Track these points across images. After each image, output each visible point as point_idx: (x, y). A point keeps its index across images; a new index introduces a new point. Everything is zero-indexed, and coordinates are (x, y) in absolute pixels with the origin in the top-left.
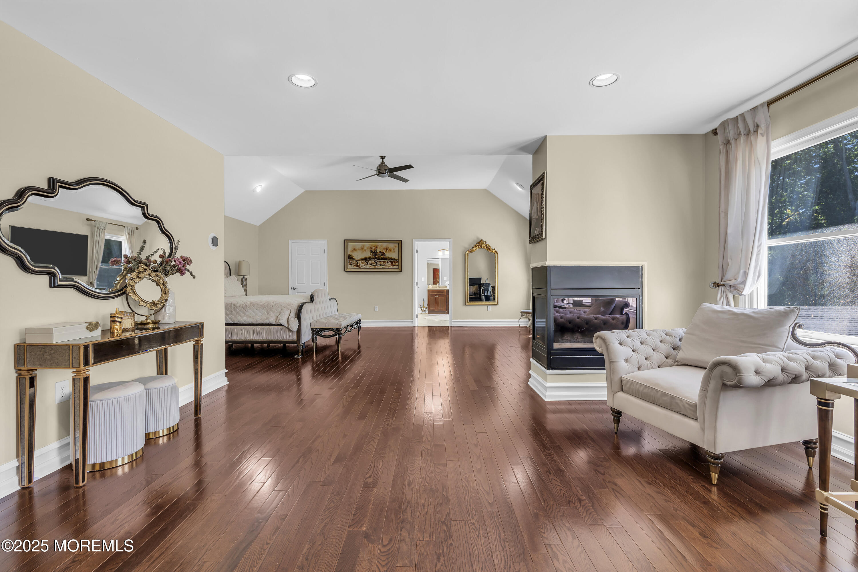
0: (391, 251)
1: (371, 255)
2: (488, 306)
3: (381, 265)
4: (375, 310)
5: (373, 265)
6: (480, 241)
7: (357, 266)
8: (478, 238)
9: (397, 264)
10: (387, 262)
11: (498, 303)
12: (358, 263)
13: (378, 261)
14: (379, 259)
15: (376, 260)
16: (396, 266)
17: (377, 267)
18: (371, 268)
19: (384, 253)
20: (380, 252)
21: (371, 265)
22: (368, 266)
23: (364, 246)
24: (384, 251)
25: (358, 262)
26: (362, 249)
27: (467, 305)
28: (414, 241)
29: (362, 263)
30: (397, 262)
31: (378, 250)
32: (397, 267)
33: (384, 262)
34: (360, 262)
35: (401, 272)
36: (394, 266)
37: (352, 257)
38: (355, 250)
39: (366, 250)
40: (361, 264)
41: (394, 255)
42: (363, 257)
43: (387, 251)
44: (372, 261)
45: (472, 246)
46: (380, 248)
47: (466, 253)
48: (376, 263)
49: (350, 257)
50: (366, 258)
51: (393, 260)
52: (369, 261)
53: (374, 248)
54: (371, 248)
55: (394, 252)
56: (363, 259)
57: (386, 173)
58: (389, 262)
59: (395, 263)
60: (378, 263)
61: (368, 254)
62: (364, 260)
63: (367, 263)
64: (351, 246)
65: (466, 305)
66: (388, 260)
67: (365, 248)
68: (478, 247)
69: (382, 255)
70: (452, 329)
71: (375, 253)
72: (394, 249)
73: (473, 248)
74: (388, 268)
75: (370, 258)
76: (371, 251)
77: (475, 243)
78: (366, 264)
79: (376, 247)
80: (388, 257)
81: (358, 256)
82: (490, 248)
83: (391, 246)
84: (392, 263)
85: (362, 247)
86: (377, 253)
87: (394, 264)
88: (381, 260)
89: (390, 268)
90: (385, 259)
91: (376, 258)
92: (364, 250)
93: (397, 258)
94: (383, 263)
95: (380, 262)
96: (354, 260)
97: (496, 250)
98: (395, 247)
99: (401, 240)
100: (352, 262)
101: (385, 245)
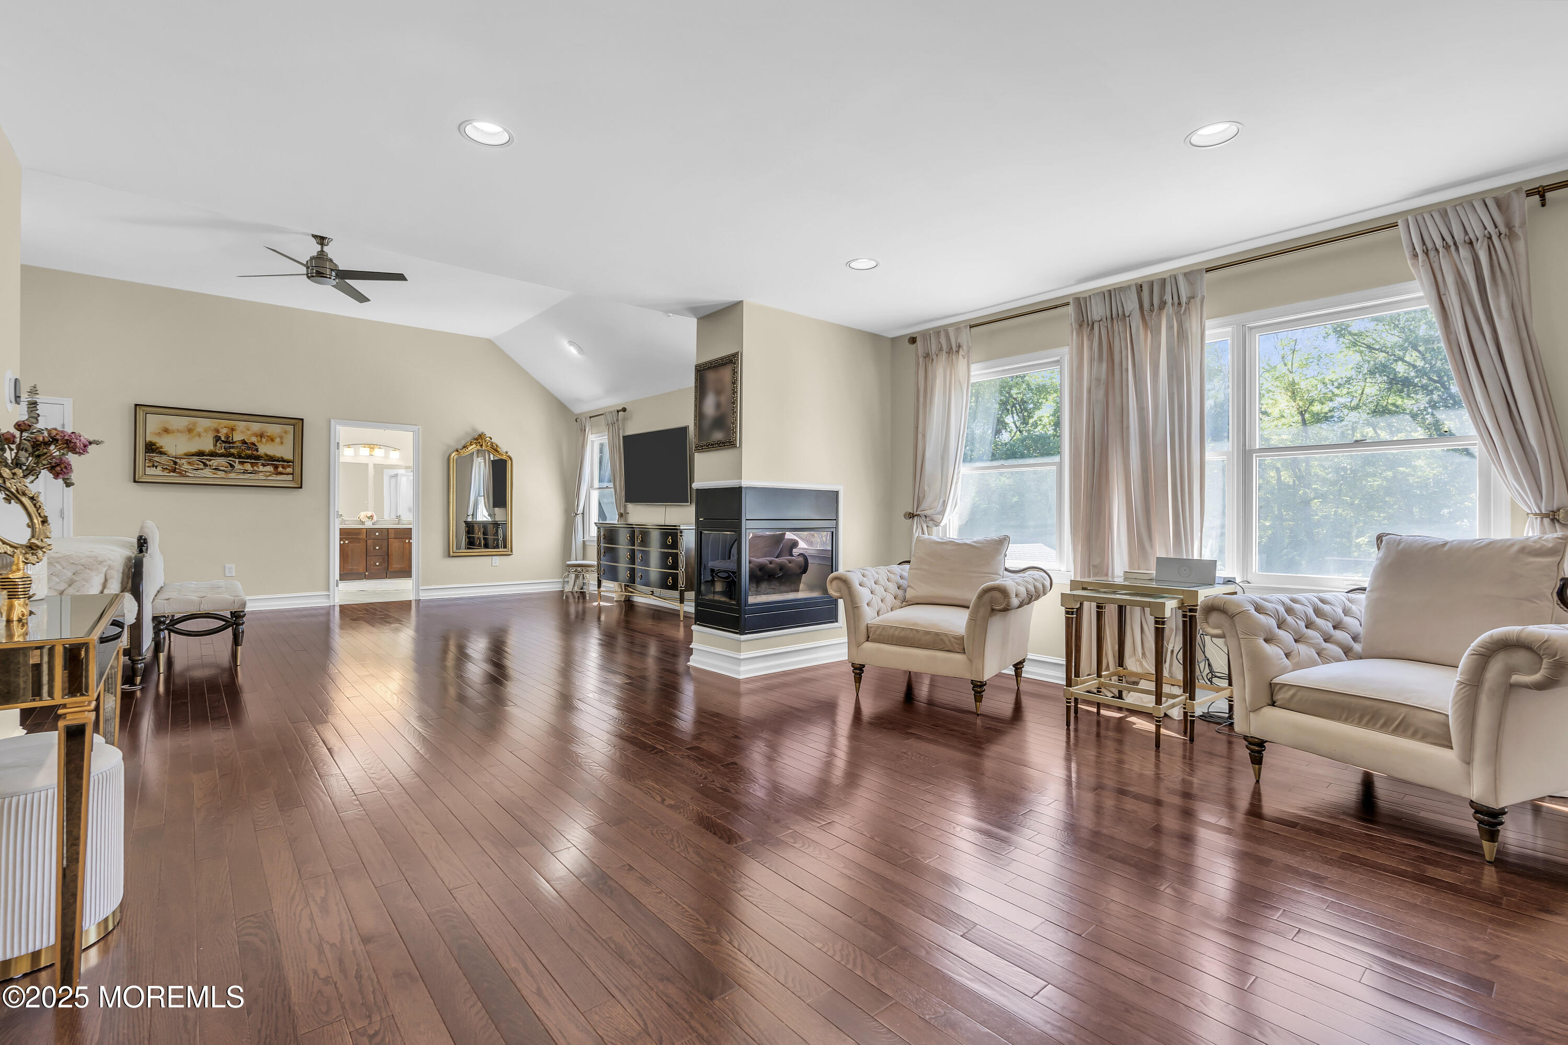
0: (272, 440)
1: (215, 445)
2: (493, 557)
3: (246, 472)
4: (228, 574)
5: (223, 471)
6: (480, 435)
7: (174, 471)
8: (474, 430)
9: (289, 470)
10: (264, 465)
11: (511, 551)
12: (175, 463)
13: (237, 460)
14: (240, 457)
15: (230, 458)
16: (288, 474)
17: (232, 475)
18: (215, 476)
19: (253, 444)
20: (244, 442)
21: (215, 469)
22: (207, 472)
23: (195, 424)
24: (254, 439)
25: (178, 460)
26: (190, 431)
27: (453, 556)
28: (333, 422)
29: (189, 463)
30: (289, 466)
31: (237, 437)
32: (290, 477)
33: (253, 465)
34: (183, 461)
35: (301, 487)
36: (281, 474)
37: (158, 448)
38: (166, 431)
39: (203, 434)
40: (186, 466)
41: (284, 451)
42: (194, 449)
43: (264, 440)
44: (216, 462)
45: (463, 443)
46: (242, 432)
47: (450, 455)
48: (232, 466)
49: (151, 448)
50: (200, 454)
51: (279, 462)
52: (210, 460)
53: (224, 431)
54: (218, 431)
55: (282, 443)
56: (193, 455)
57: (333, 278)
58: (268, 465)
59: (283, 467)
60: (237, 466)
61: (207, 445)
62: (195, 458)
63: (205, 465)
64: (154, 423)
65: (449, 556)
66: (265, 460)
67: (200, 429)
68: (474, 446)
69: (249, 448)
70: (421, 604)
71: (230, 443)
72: (281, 437)
73: (464, 447)
74: (264, 478)
75: (213, 454)
76: (217, 439)
77: (469, 439)
78: (202, 466)
79: (233, 430)
80: (267, 455)
81: (175, 445)
82: (499, 450)
83: (273, 429)
84: (276, 467)
85: (191, 426)
86: (233, 443)
87: (280, 469)
88: (247, 459)
89: (270, 478)
90: (258, 458)
91: (232, 455)
92: (195, 432)
93: (288, 456)
94: (252, 467)
95: (241, 463)
96: (165, 457)
97: (509, 454)
98: (286, 432)
99: (302, 420)
100: (156, 459)
101: (256, 427)
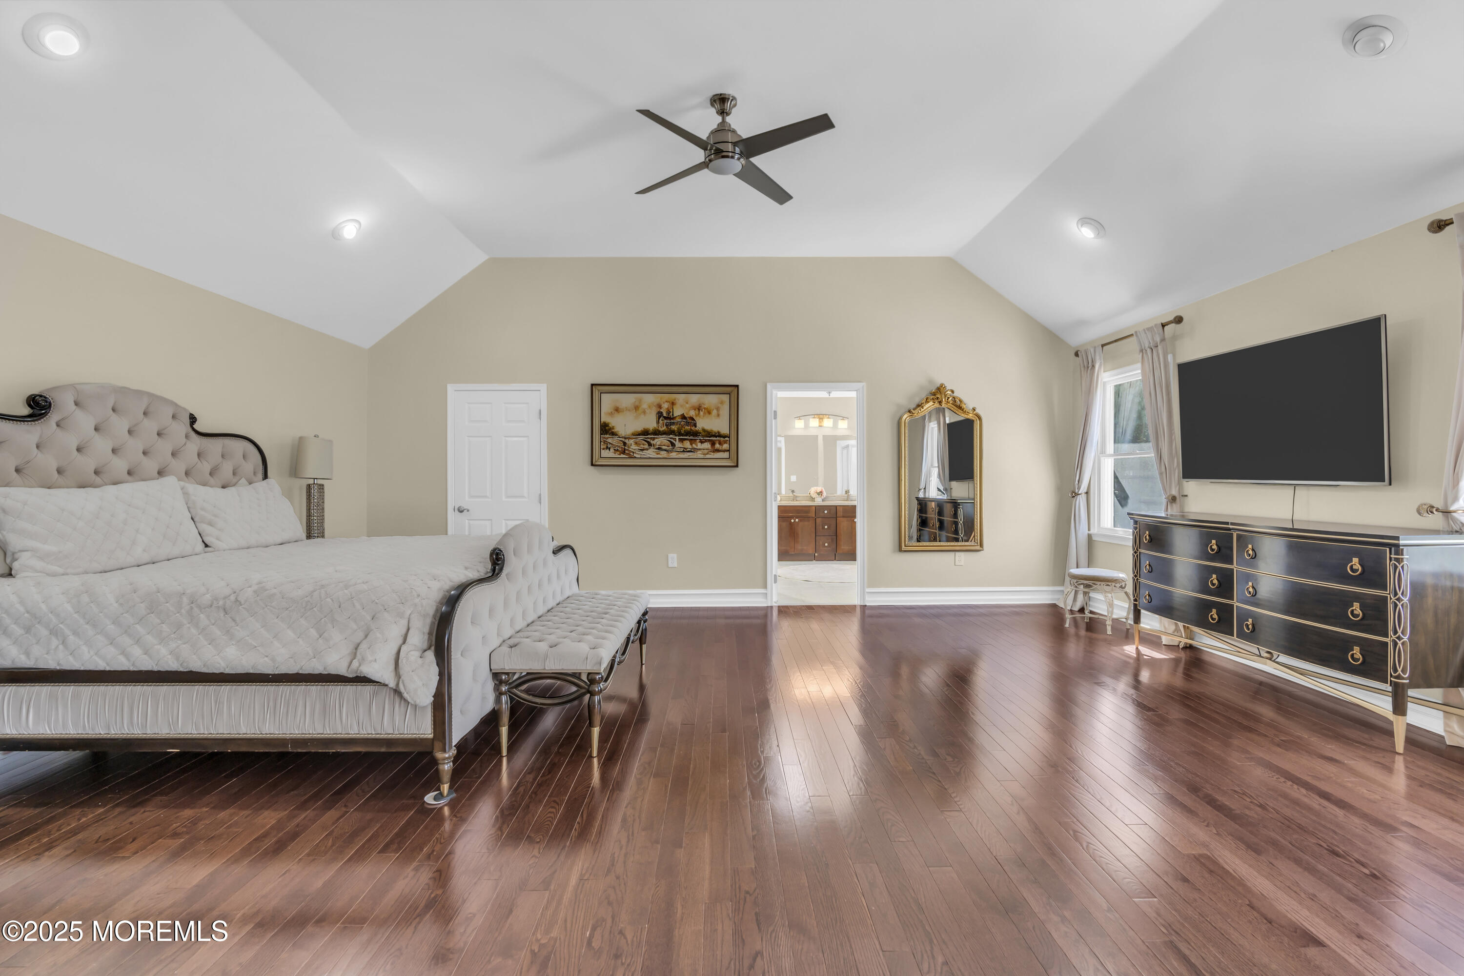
0: (709, 413)
1: (658, 422)
2: (957, 554)
3: (685, 451)
4: (670, 565)
5: (665, 450)
6: (938, 389)
7: (623, 452)
8: (931, 382)
9: (726, 446)
10: (702, 442)
11: (981, 545)
12: (625, 444)
13: (677, 438)
14: (680, 434)
15: (671, 436)
16: (724, 451)
17: (674, 455)
18: (659, 456)
19: (692, 419)
20: (683, 417)
21: (659, 449)
22: (651, 453)
23: (640, 400)
24: (692, 413)
25: (627, 441)
26: (636, 408)
27: (905, 551)
28: (769, 386)
29: (636, 443)
30: (725, 442)
31: (678, 412)
32: (726, 455)
33: (692, 442)
34: (632, 441)
35: (737, 466)
36: (718, 451)
37: (610, 429)
38: (617, 410)
39: (647, 411)
40: (634, 447)
41: (718, 424)
42: (640, 429)
43: (701, 413)
44: (660, 441)
45: (917, 400)
46: (682, 406)
47: (900, 418)
48: (673, 445)
49: (606, 429)
50: (645, 433)
51: (716, 437)
52: (654, 439)
53: (665, 406)
54: (660, 406)
55: (718, 415)
56: (639, 435)
58: (706, 441)
59: (720, 444)
60: (678, 444)
61: (650, 422)
62: (642, 437)
63: (650, 444)
64: (608, 401)
65: (900, 550)
66: (703, 436)
67: (645, 406)
68: (931, 403)
69: (688, 424)
70: (867, 612)
71: (670, 418)
72: (718, 409)
73: (918, 406)
74: (702, 456)
75: (657, 433)
76: (660, 415)
77: (924, 395)
78: (646, 446)
79: (673, 404)
80: (704, 430)
81: (625, 425)
82: (963, 406)
83: (710, 400)
84: (713, 444)
85: (637, 404)
86: (674, 418)
87: (717, 446)
88: (686, 435)
89: (708, 456)
90: (696, 434)
91: (672, 432)
92: (640, 410)
93: (725, 430)
94: (691, 444)
95: (681, 440)
96: (616, 438)
97: (977, 411)
98: (722, 403)
99: (737, 386)
100: (610, 440)
101: (694, 399)
